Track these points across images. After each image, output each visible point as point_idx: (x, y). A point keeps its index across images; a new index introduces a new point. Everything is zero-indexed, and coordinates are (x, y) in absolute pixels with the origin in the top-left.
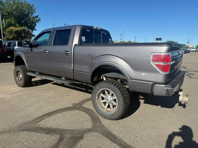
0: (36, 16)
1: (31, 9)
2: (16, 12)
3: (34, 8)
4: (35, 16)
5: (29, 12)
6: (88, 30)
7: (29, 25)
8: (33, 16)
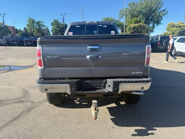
0: (164, 9)
1: (159, 4)
2: (145, 9)
3: (162, 3)
4: (162, 10)
5: (157, 8)
6: (78, 25)
7: (154, 19)
8: (160, 10)
